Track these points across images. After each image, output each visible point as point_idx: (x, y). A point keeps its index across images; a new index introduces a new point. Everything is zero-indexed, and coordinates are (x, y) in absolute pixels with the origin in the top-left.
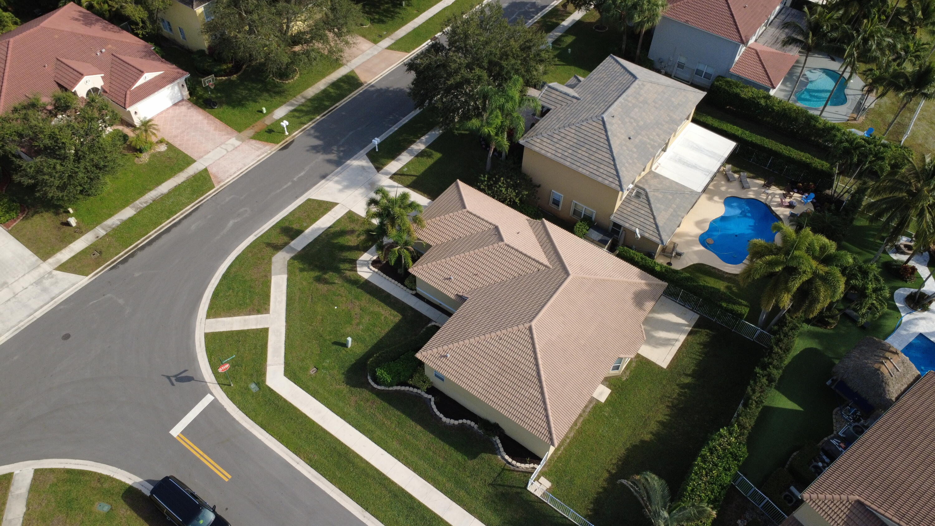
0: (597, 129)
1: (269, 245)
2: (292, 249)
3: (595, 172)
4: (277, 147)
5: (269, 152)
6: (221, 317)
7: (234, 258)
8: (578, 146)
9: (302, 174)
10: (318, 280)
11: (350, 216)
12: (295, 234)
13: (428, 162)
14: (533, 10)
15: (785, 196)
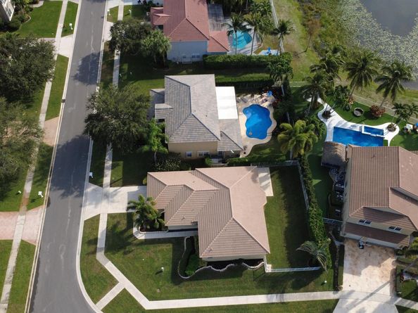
0: (193, 120)
1: (88, 254)
2: (101, 249)
3: (205, 139)
4: (44, 206)
5: (43, 211)
6: (101, 299)
7: (80, 271)
8: (191, 132)
9: (70, 211)
10: (125, 253)
11: (111, 216)
12: (95, 241)
13: (120, 169)
14: (95, 58)
15: (261, 97)
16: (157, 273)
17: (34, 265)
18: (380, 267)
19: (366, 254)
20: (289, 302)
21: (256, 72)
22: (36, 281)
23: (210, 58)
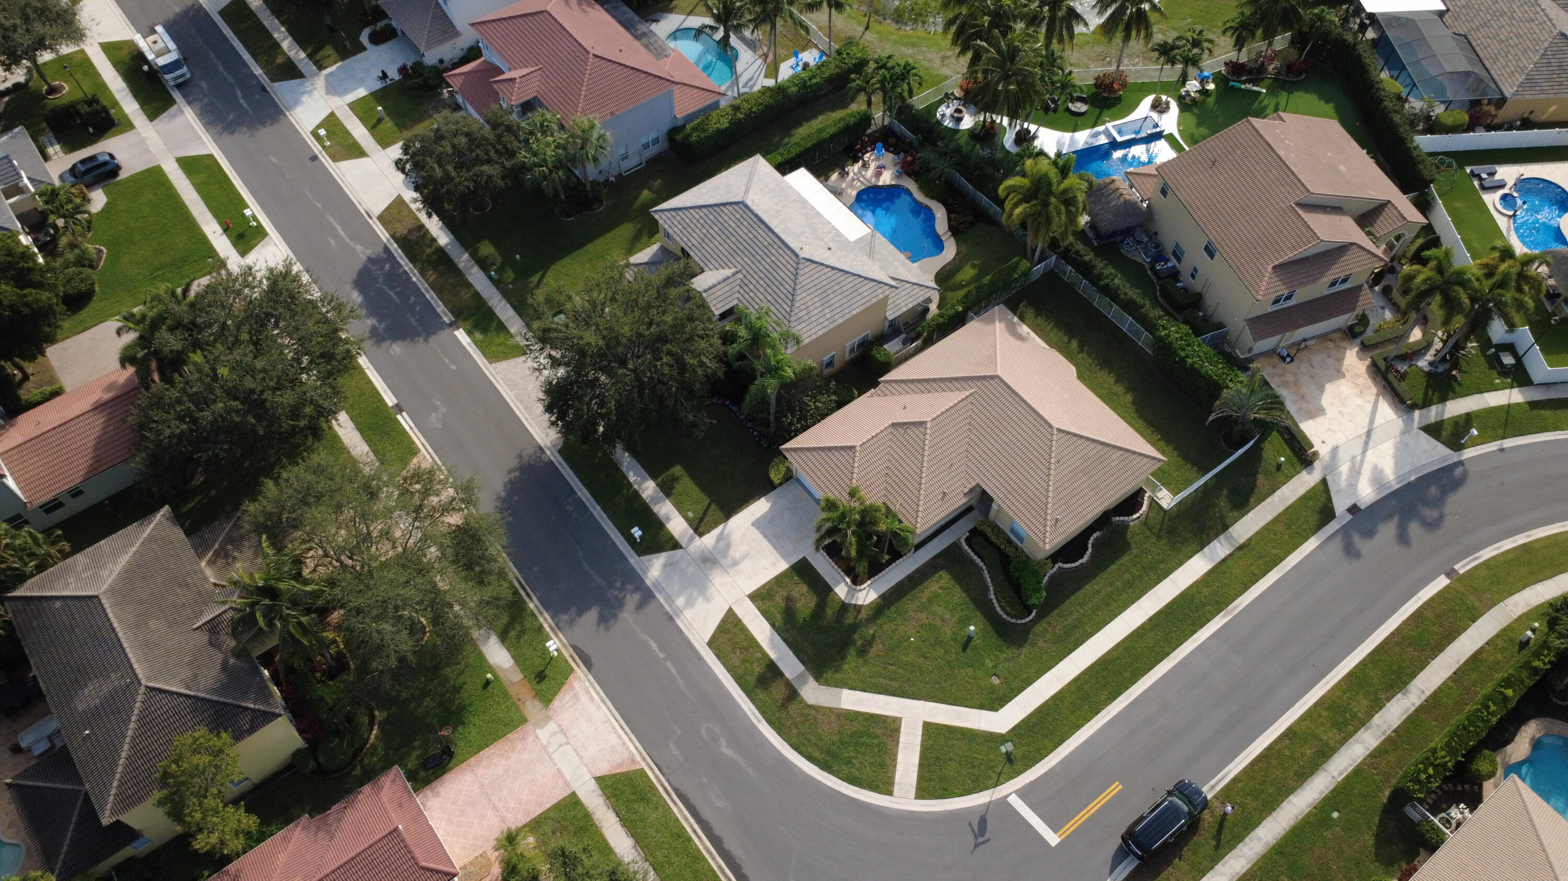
0: (814, 271)
1: (783, 707)
2: (801, 677)
3: (864, 301)
4: (580, 671)
5: (587, 684)
6: (894, 776)
7: (796, 753)
8: (825, 300)
9: (654, 645)
10: (862, 652)
11: (759, 597)
12: (772, 671)
13: (686, 483)
14: (387, 267)
15: (865, 166)
16: (965, 647)
17: (679, 810)
18: (1344, 377)
19: (1304, 368)
20: (1250, 540)
21: (808, 119)
22: (717, 842)
23: (694, 129)
